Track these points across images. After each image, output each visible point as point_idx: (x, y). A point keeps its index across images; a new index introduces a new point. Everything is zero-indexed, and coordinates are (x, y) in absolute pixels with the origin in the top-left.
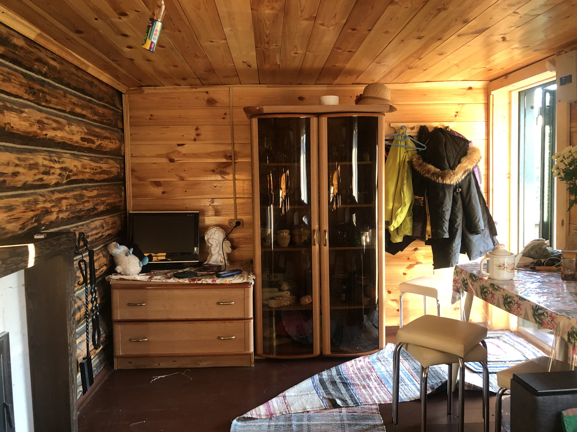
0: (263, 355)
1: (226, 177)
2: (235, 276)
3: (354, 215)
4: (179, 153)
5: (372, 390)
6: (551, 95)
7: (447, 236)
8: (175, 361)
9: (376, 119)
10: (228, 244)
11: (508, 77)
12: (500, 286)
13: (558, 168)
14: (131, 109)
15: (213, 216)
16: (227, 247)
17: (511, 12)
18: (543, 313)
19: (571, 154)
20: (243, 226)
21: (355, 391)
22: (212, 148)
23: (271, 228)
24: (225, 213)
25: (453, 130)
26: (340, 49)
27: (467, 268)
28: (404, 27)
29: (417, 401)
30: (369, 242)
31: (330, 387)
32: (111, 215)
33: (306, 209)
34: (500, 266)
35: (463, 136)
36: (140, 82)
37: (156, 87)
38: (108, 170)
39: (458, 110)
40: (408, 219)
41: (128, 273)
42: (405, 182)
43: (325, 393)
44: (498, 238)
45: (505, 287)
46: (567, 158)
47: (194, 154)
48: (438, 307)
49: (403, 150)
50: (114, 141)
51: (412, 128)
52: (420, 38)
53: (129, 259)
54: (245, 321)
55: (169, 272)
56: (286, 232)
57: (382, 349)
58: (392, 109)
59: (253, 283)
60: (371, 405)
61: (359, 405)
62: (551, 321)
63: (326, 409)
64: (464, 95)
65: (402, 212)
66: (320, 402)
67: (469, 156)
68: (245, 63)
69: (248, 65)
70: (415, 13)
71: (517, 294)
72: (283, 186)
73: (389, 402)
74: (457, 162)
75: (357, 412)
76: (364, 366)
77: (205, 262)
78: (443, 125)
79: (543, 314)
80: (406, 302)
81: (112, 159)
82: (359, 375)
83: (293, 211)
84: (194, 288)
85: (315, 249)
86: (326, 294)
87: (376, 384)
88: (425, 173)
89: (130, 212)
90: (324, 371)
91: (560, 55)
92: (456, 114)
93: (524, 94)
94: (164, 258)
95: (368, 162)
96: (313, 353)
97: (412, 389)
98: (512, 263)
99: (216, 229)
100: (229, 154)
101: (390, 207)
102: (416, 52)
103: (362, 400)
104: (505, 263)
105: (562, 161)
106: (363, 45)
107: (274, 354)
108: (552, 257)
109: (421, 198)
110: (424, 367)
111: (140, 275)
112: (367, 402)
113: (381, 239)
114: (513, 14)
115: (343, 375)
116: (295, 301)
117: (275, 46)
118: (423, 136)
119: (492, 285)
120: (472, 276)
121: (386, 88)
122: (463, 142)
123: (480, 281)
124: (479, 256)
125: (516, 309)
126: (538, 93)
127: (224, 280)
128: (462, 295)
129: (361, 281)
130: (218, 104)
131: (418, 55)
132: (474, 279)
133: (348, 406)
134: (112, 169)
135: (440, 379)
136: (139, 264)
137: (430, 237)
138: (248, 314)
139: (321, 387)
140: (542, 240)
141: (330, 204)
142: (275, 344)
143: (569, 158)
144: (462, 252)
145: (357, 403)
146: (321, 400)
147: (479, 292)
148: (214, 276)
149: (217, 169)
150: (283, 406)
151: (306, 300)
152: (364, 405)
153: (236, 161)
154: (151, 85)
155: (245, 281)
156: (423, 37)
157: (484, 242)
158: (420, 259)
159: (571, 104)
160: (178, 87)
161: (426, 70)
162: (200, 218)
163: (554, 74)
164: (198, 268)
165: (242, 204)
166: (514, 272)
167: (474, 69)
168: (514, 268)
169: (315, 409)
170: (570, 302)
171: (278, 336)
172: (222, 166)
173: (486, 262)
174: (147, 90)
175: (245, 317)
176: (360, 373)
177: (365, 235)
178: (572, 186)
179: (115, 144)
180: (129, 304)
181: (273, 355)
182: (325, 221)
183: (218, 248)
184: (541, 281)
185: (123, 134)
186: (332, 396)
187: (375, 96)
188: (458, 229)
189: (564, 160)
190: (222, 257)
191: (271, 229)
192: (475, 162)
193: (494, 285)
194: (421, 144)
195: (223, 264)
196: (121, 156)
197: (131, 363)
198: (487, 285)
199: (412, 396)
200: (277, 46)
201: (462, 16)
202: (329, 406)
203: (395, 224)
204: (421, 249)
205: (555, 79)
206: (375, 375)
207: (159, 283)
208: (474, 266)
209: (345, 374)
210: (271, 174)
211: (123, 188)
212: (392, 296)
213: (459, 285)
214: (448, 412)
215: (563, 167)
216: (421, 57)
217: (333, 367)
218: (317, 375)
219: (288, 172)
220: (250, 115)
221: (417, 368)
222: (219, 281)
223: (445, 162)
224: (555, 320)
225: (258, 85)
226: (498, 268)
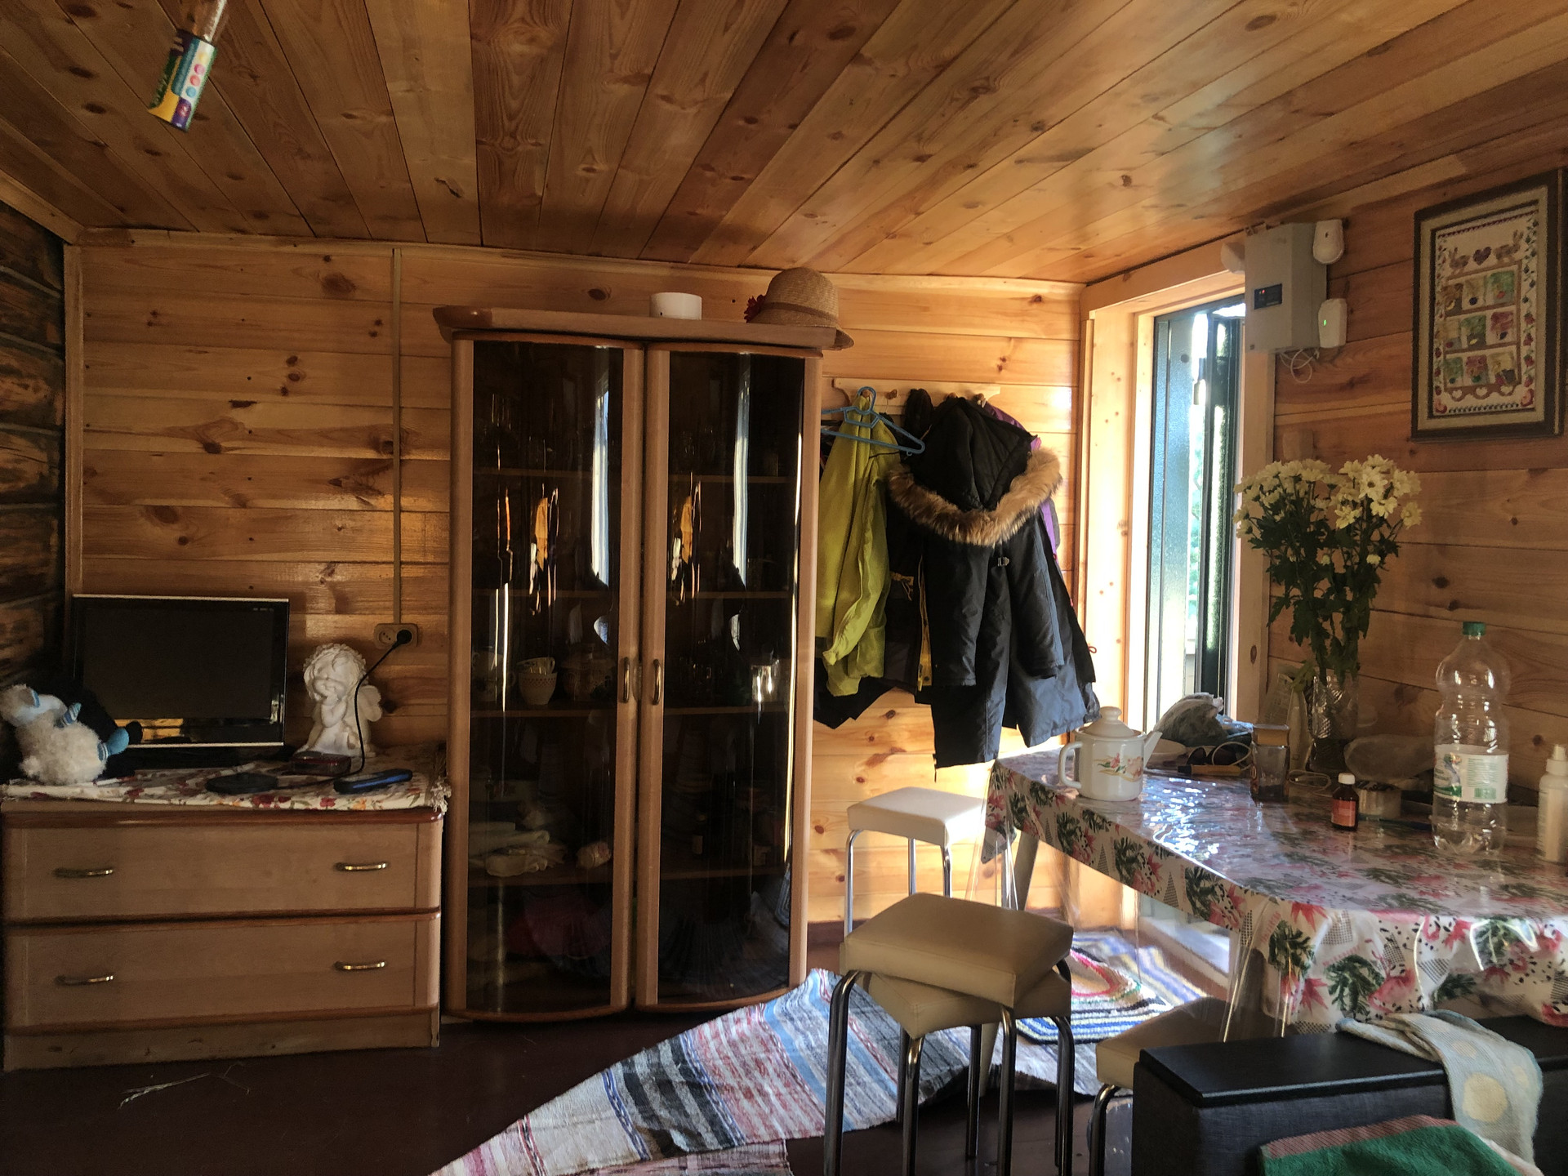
0: (468, 1014)
1: (373, 502)
2: (392, 789)
3: (735, 618)
4: (235, 426)
5: (768, 1102)
6: (1227, 330)
7: (970, 680)
8: (200, 1041)
9: (801, 364)
10: (372, 694)
11: (1130, 276)
12: (1107, 816)
13: (1247, 516)
14: (87, 290)
15: (328, 612)
16: (370, 704)
17: (1147, 113)
18: (1213, 887)
19: (1278, 482)
20: (419, 641)
21: (722, 1105)
22: (333, 418)
23: (501, 652)
24: (367, 604)
25: (992, 404)
26: (712, 169)
27: (1025, 767)
28: (884, 127)
29: (889, 1127)
30: (773, 693)
31: (655, 1098)
32: (13, 604)
33: (604, 599)
34: (1107, 765)
35: (1016, 422)
36: (119, 212)
37: (171, 232)
38: (10, 466)
39: (1006, 354)
40: (873, 633)
41: (61, 777)
42: (869, 535)
43: (640, 1116)
44: (1097, 688)
45: (1118, 820)
46: (1270, 492)
47: (279, 432)
48: (944, 868)
49: (865, 451)
50: (31, 382)
51: (891, 395)
52: (921, 159)
53: (65, 736)
54: (415, 917)
55: (192, 776)
56: (545, 664)
57: (797, 986)
58: (841, 341)
59: (444, 809)
60: (767, 1143)
61: (733, 1146)
62: (1232, 908)
63: (643, 1161)
64: (1021, 315)
65: (858, 613)
66: (627, 1142)
67: (1030, 475)
68: (444, 186)
69: (452, 192)
70: (913, 93)
71: (1148, 838)
72: (541, 531)
73: (814, 1134)
74: (1000, 491)
75: (729, 1167)
76: (747, 1033)
77: (301, 746)
78: (967, 392)
79: (1211, 891)
80: (862, 855)
81: (22, 435)
82: (734, 1060)
83: (565, 604)
84: (267, 824)
85: (628, 710)
86: (651, 837)
87: (779, 1084)
88: (920, 515)
89: (76, 596)
90: (638, 1051)
91: (1255, 232)
92: (1000, 363)
93: (1168, 325)
94: (175, 733)
95: (775, 479)
96: (608, 1002)
97: (875, 1095)
98: (1138, 758)
99: (337, 651)
100: (384, 438)
101: (829, 602)
102: (910, 195)
103: (742, 1131)
104: (1121, 758)
105: (1257, 499)
106: (773, 165)
107: (499, 1009)
108: (1229, 740)
109: (907, 578)
110: (913, 1036)
111: (100, 783)
112: (755, 1135)
113: (805, 687)
114: (1154, 120)
115: (691, 1061)
116: (563, 859)
117: (532, 145)
118: (918, 417)
119: (1089, 814)
120: (1037, 789)
121: (826, 285)
122: (1018, 438)
123: (1057, 804)
124: (1049, 734)
125: (1145, 878)
126: (1200, 324)
127: (357, 799)
128: (1011, 838)
129: (748, 800)
130: (358, 294)
131: (914, 201)
132: (1043, 797)
133: (701, 1150)
134: (21, 466)
135: (949, 1064)
136: (96, 750)
137: (929, 684)
138: (427, 895)
139: (630, 1099)
140: (1207, 697)
141: (672, 587)
142: (501, 981)
143: (1273, 491)
144: (1009, 723)
145: (729, 1141)
146: (631, 1136)
147: (1054, 831)
148: (326, 789)
149: (347, 478)
150: (520, 1159)
151: (596, 855)
152: (747, 1144)
153: (407, 457)
154: (154, 223)
155: (421, 802)
156: (930, 156)
157: (1063, 699)
158: (902, 740)
159: (1277, 356)
160: (240, 235)
161: (930, 243)
162: (293, 618)
163: (1240, 277)
164: (280, 765)
165: (417, 580)
166: (1141, 779)
167: (1051, 249)
168: (1141, 770)
169: (613, 1163)
170: (1274, 857)
171: (510, 958)
172: (362, 470)
173: (1073, 753)
174: (143, 239)
175: (419, 905)
176: (737, 1054)
177: (763, 673)
178: (1278, 562)
179: (36, 390)
180: (60, 873)
181: (495, 1011)
182: (656, 635)
183: (342, 708)
184: (1204, 803)
185: (60, 362)
186: (660, 1123)
187: (798, 302)
188: (998, 664)
189: (1263, 497)
190: (354, 733)
191: (503, 654)
192: (1046, 489)
193: (1092, 814)
194: (911, 437)
195: (358, 752)
196: (53, 427)
197: (58, 1049)
198: (1076, 814)
199: (876, 1114)
200: (537, 144)
201: (1030, 113)
202: (651, 1151)
203: (840, 648)
204: (904, 714)
205: (1242, 290)
206: (779, 1058)
207: (159, 809)
208: (1041, 763)
209: (696, 1058)
210: (507, 499)
211: (55, 523)
212: (827, 841)
213: (1003, 813)
214: (967, 1153)
215: (1259, 513)
216: (921, 209)
217: (663, 1040)
218: (619, 1065)
219: (555, 493)
220: (453, 330)
221: (888, 1038)
222: (342, 804)
223: (970, 490)
224: (1241, 906)
225: (479, 248)
226: (1104, 768)
